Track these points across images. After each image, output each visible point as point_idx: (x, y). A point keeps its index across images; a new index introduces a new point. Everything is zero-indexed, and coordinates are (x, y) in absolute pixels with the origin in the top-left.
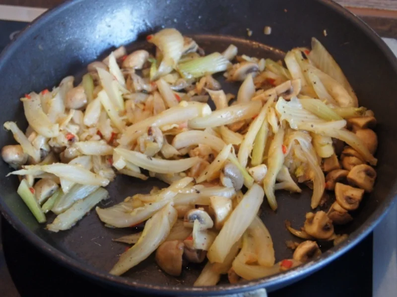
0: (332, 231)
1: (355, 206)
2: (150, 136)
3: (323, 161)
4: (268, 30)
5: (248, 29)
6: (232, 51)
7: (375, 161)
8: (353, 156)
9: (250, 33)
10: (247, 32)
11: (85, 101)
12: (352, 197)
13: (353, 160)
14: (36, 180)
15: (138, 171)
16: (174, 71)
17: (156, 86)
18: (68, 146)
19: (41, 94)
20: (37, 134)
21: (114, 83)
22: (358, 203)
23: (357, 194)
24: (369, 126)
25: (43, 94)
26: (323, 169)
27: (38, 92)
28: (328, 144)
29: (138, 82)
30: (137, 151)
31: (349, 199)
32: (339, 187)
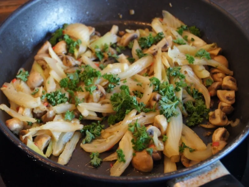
0: (227, 119)
1: (234, 101)
2: (98, 91)
3: (203, 80)
4: (133, 12)
5: (119, 14)
6: (115, 29)
7: (232, 73)
8: (219, 73)
9: (121, 16)
10: (119, 16)
11: (42, 80)
12: (229, 96)
13: (220, 75)
14: (34, 138)
15: (95, 115)
16: (88, 49)
17: (81, 61)
18: (47, 110)
19: (11, 82)
20: (24, 108)
21: (57, 64)
22: (234, 99)
23: (232, 94)
24: (220, 54)
25: (13, 82)
26: (204, 85)
27: (9, 82)
28: (203, 69)
29: (73, 60)
30: (91, 102)
31: (228, 98)
32: (219, 93)
